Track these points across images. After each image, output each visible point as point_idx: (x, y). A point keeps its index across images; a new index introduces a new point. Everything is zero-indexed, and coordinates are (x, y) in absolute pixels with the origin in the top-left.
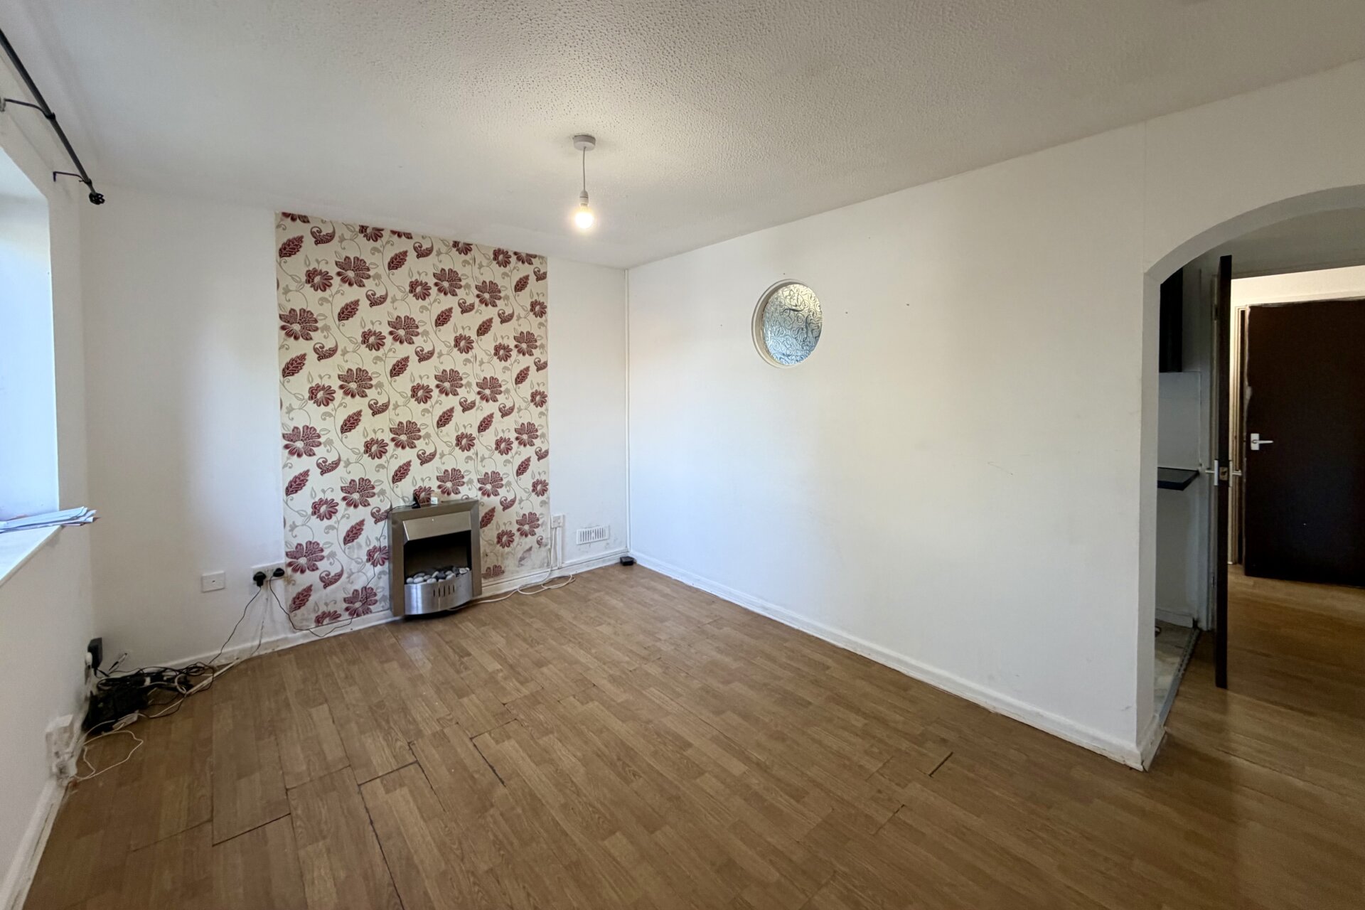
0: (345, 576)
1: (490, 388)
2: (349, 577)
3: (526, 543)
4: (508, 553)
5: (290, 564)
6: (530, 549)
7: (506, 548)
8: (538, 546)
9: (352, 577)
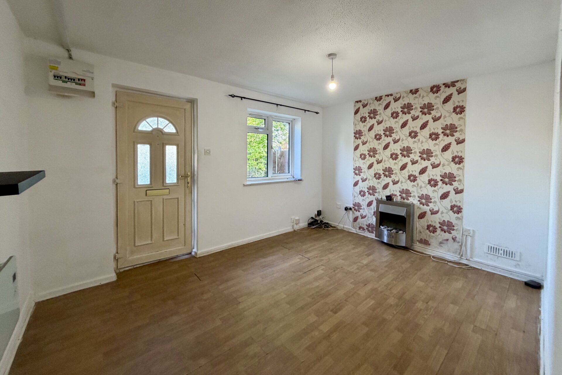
0: (367, 217)
1: (427, 154)
2: (368, 218)
3: (444, 236)
4: (433, 236)
5: (353, 208)
6: (447, 240)
7: (432, 233)
8: (453, 241)
9: (369, 218)
